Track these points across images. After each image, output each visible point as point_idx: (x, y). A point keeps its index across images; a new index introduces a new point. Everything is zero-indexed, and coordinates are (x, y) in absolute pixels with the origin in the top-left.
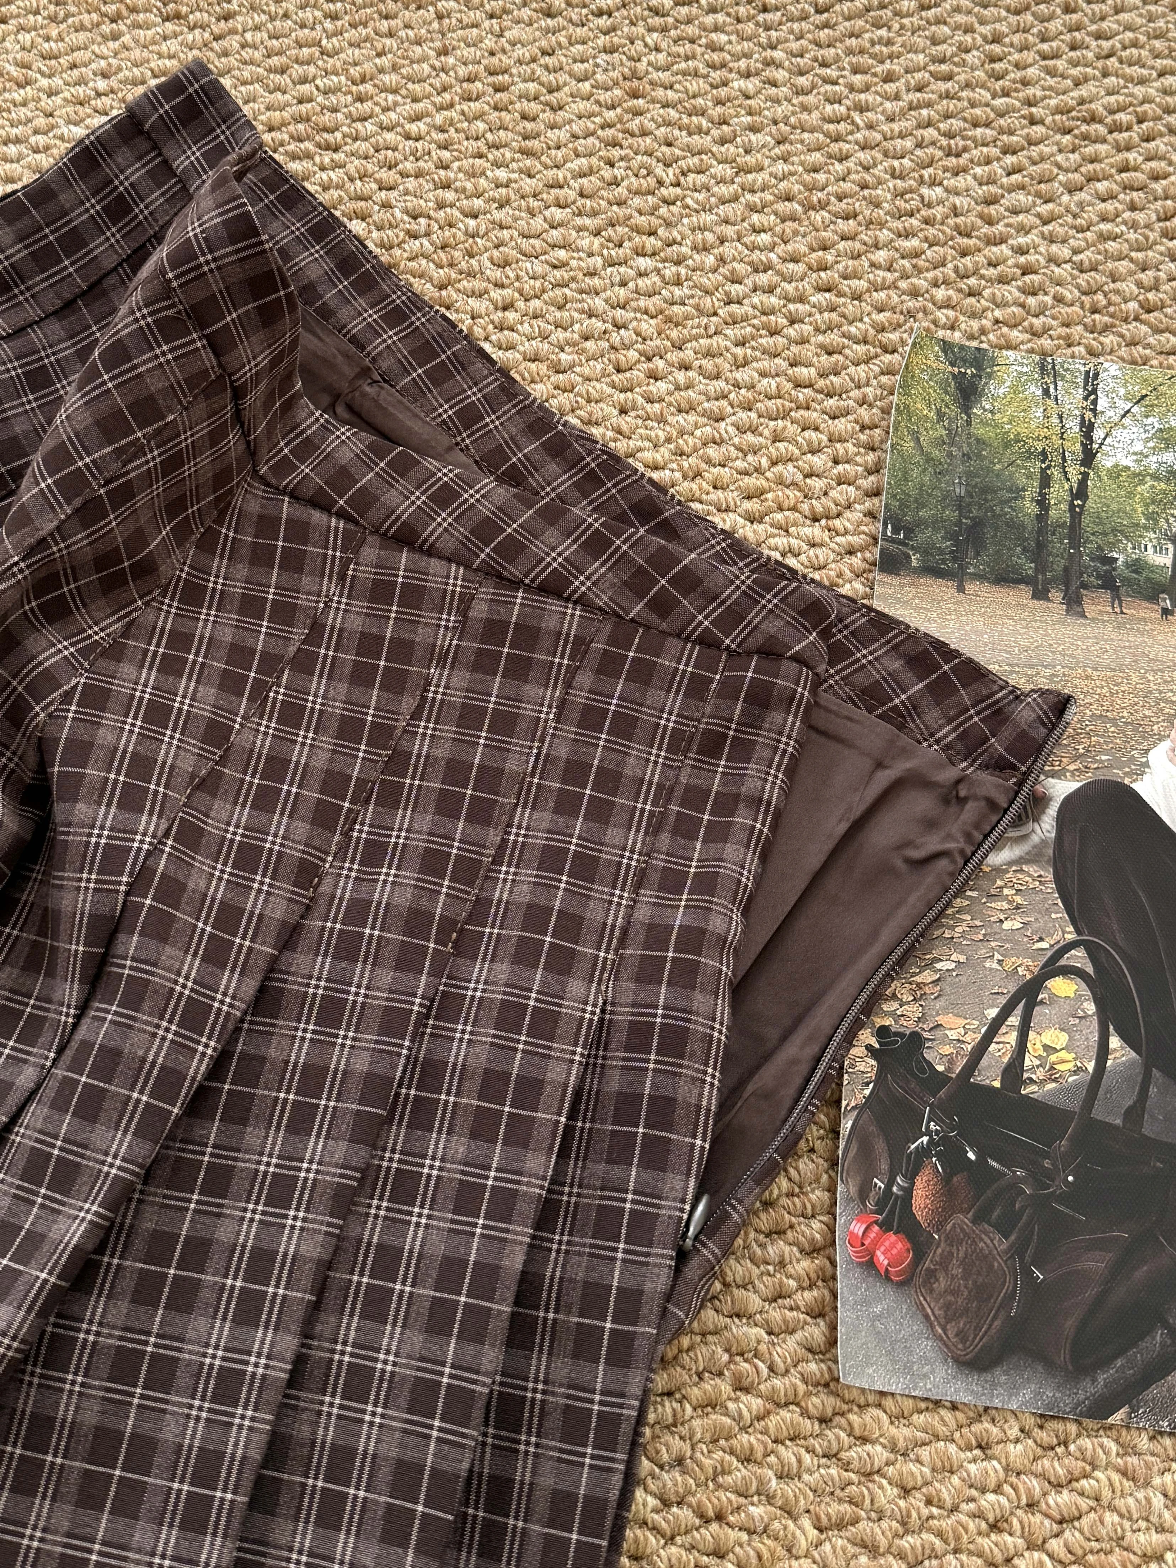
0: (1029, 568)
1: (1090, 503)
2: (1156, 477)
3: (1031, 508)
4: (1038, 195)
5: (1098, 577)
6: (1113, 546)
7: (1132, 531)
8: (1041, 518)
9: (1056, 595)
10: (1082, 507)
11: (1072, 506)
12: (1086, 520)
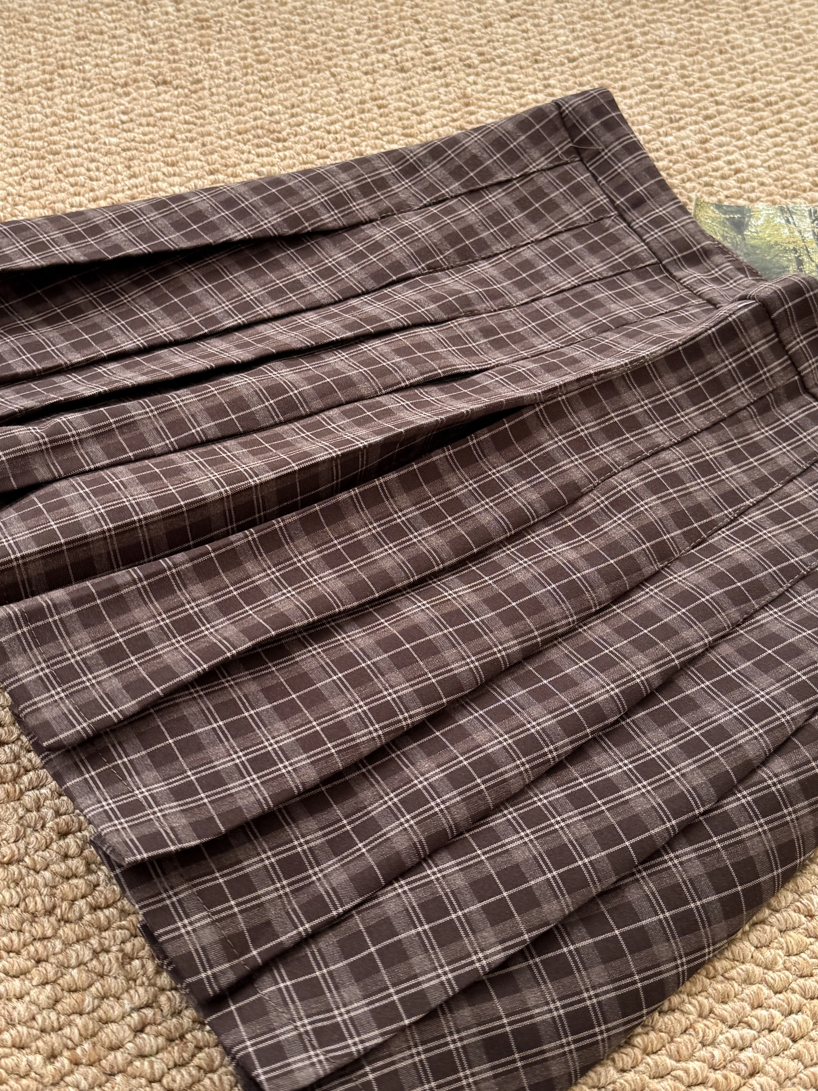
4: (732, 137)
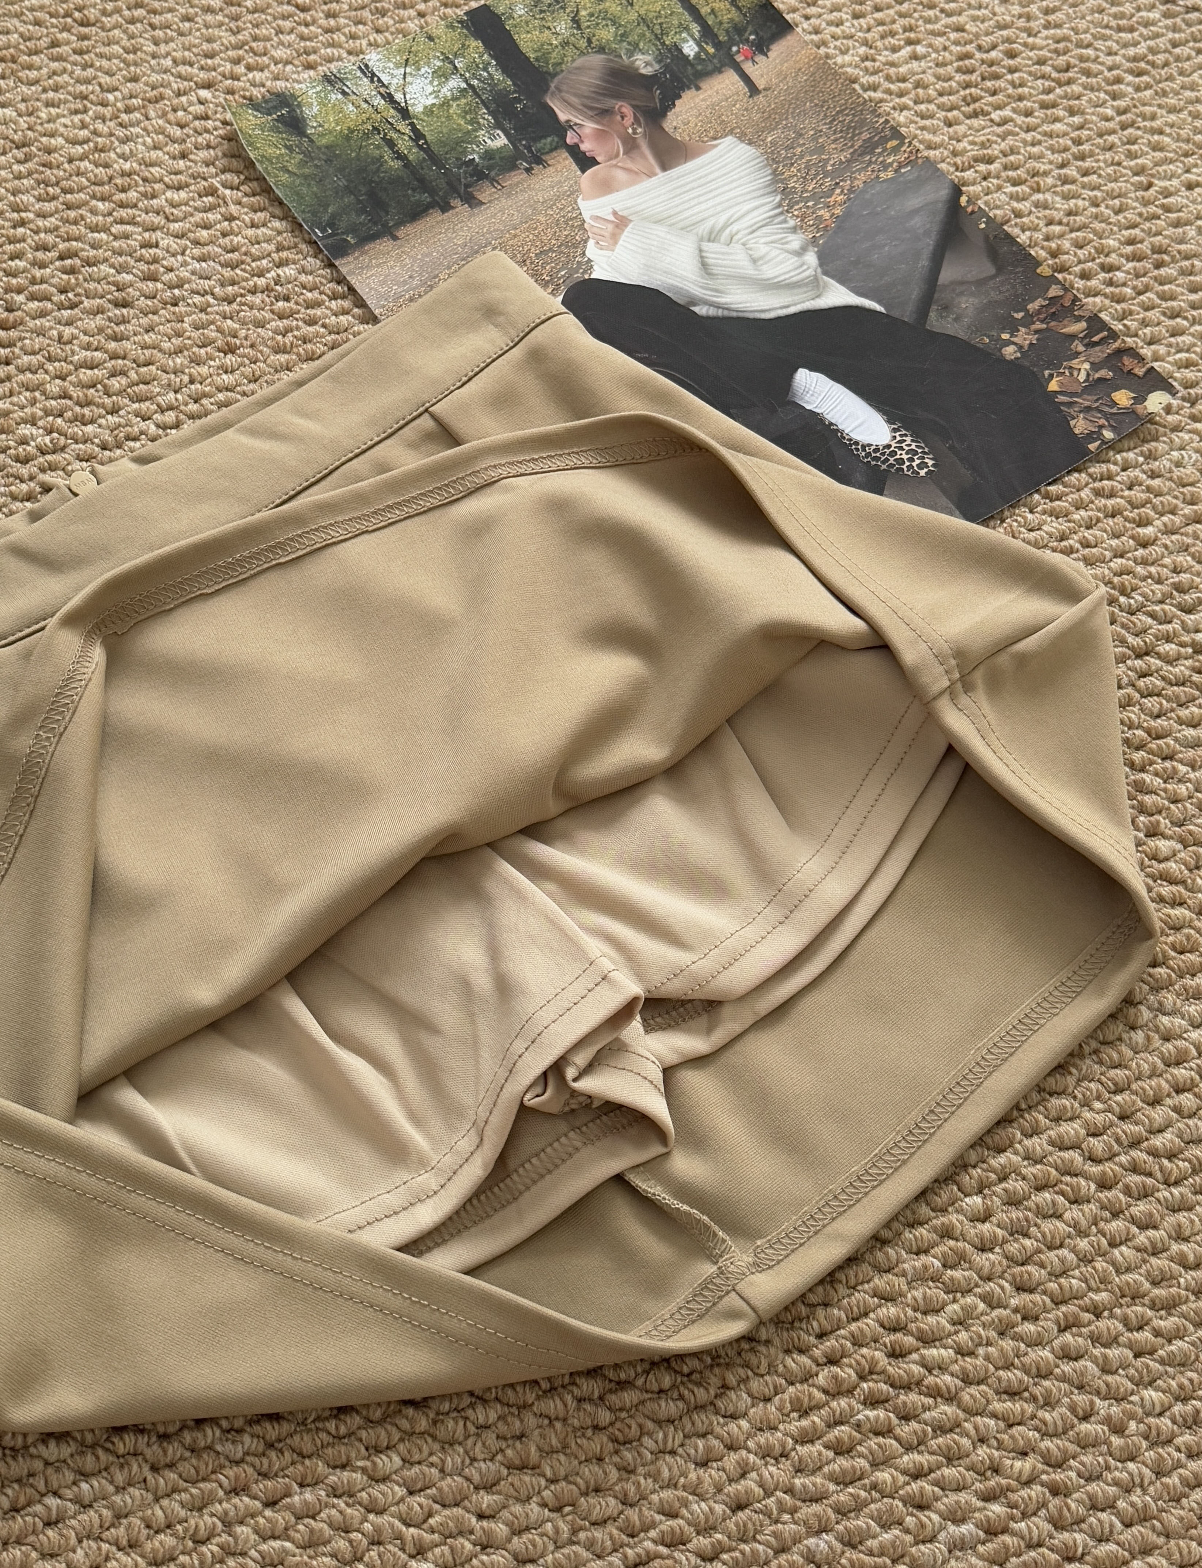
0: (426, 198)
1: (429, 137)
2: (454, 99)
3: (396, 164)
5: (472, 176)
6: (465, 152)
7: (469, 137)
8: (407, 164)
9: (456, 202)
10: (426, 143)
11: (420, 147)
12: (435, 149)
